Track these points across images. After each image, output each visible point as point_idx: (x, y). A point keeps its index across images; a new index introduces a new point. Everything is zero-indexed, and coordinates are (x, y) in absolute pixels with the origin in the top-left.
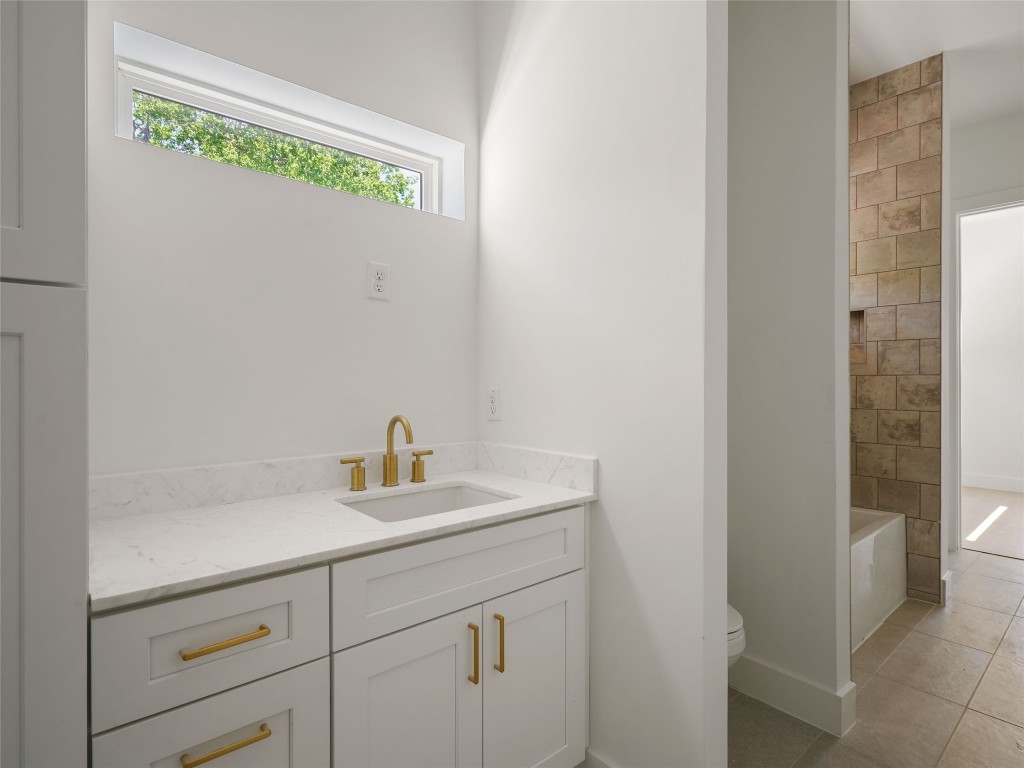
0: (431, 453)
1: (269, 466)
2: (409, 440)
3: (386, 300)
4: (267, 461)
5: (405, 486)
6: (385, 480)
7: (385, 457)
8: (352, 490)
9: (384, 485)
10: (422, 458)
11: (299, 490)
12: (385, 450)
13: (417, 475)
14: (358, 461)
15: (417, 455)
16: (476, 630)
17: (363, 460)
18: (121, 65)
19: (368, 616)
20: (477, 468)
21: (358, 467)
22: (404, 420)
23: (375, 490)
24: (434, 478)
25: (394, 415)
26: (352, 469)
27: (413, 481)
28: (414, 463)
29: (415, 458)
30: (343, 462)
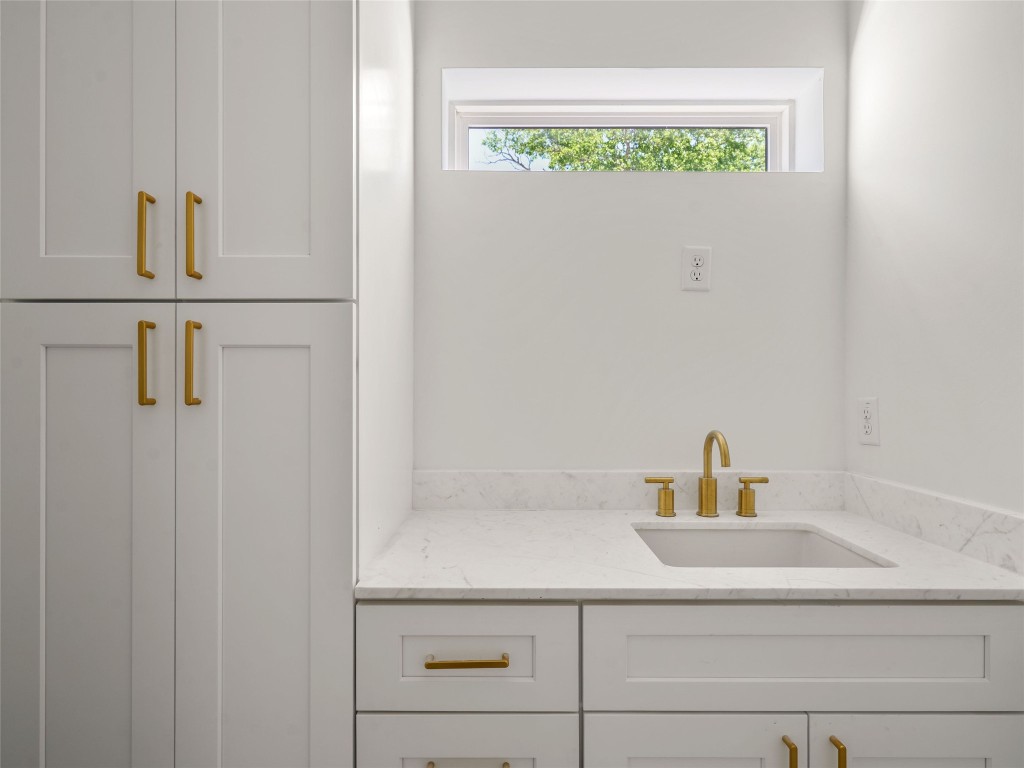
0: (765, 481)
1: (570, 476)
2: (726, 463)
3: (706, 291)
4: (567, 471)
5: (727, 519)
6: (701, 507)
7: (700, 480)
8: (658, 514)
9: (699, 514)
10: (752, 486)
11: (601, 506)
12: (700, 471)
13: (745, 505)
14: (666, 483)
15: (746, 482)
16: (793, 752)
17: (672, 481)
18: (460, 109)
19: (628, 680)
20: (843, 508)
21: (666, 488)
22: (720, 437)
23: (686, 518)
24: (770, 514)
25: (710, 431)
26: (659, 490)
27: (739, 514)
28: (741, 492)
29: (742, 486)
30: (647, 481)
